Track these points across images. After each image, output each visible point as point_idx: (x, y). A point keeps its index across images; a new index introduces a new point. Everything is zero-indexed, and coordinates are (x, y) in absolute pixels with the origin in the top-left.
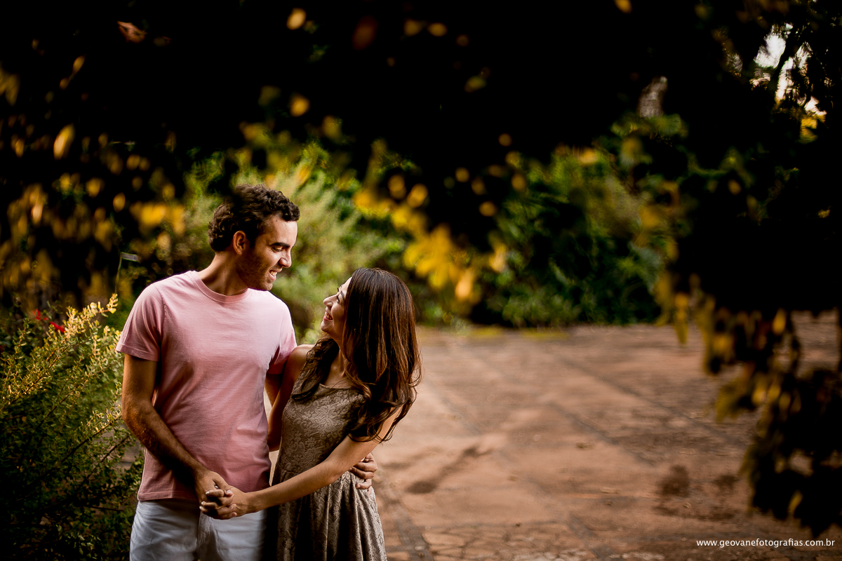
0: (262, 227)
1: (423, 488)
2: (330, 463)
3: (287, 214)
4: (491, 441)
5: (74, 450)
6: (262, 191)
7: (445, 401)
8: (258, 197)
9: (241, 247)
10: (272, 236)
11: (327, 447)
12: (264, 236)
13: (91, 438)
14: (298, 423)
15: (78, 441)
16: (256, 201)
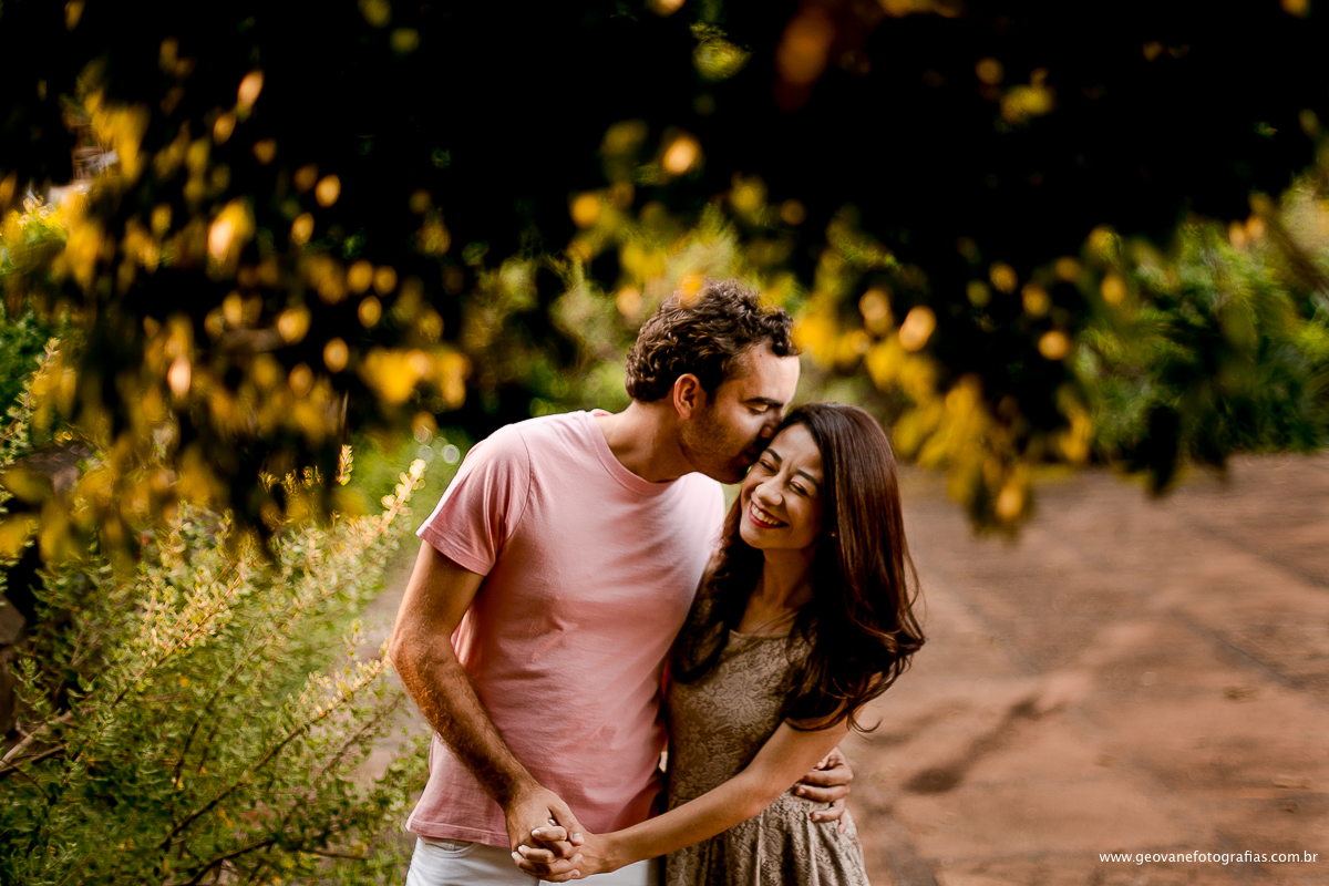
0: (731, 367)
1: (936, 781)
2: (750, 779)
3: (780, 344)
4: (1063, 686)
5: (276, 751)
6: (735, 296)
7: (974, 609)
8: (727, 308)
9: (687, 403)
10: (751, 383)
11: (748, 750)
12: (734, 383)
13: (308, 727)
14: (693, 706)
15: (284, 732)
16: (723, 315)
